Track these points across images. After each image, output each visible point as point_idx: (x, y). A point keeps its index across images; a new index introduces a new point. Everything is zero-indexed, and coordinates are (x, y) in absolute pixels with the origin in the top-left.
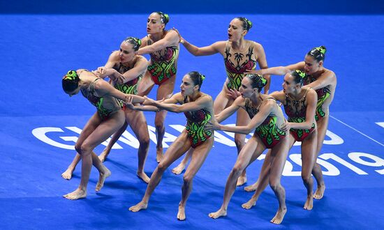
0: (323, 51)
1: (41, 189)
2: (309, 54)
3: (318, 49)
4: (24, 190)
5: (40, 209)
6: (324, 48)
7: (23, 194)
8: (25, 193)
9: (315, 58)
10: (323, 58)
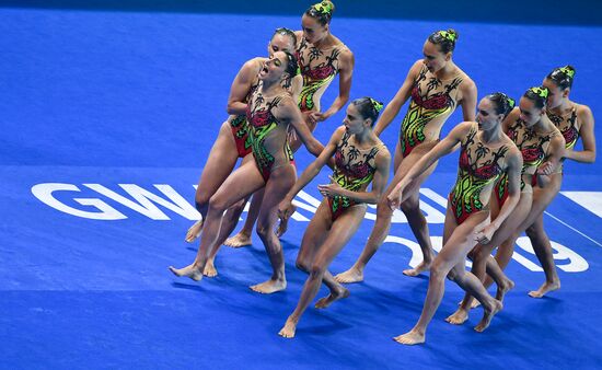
0: (570, 73)
1: (43, 278)
2: (549, 77)
3: (563, 70)
4: (17, 280)
5: (40, 310)
6: (571, 69)
7: (15, 285)
8: (17, 284)
9: (559, 85)
10: (570, 84)
